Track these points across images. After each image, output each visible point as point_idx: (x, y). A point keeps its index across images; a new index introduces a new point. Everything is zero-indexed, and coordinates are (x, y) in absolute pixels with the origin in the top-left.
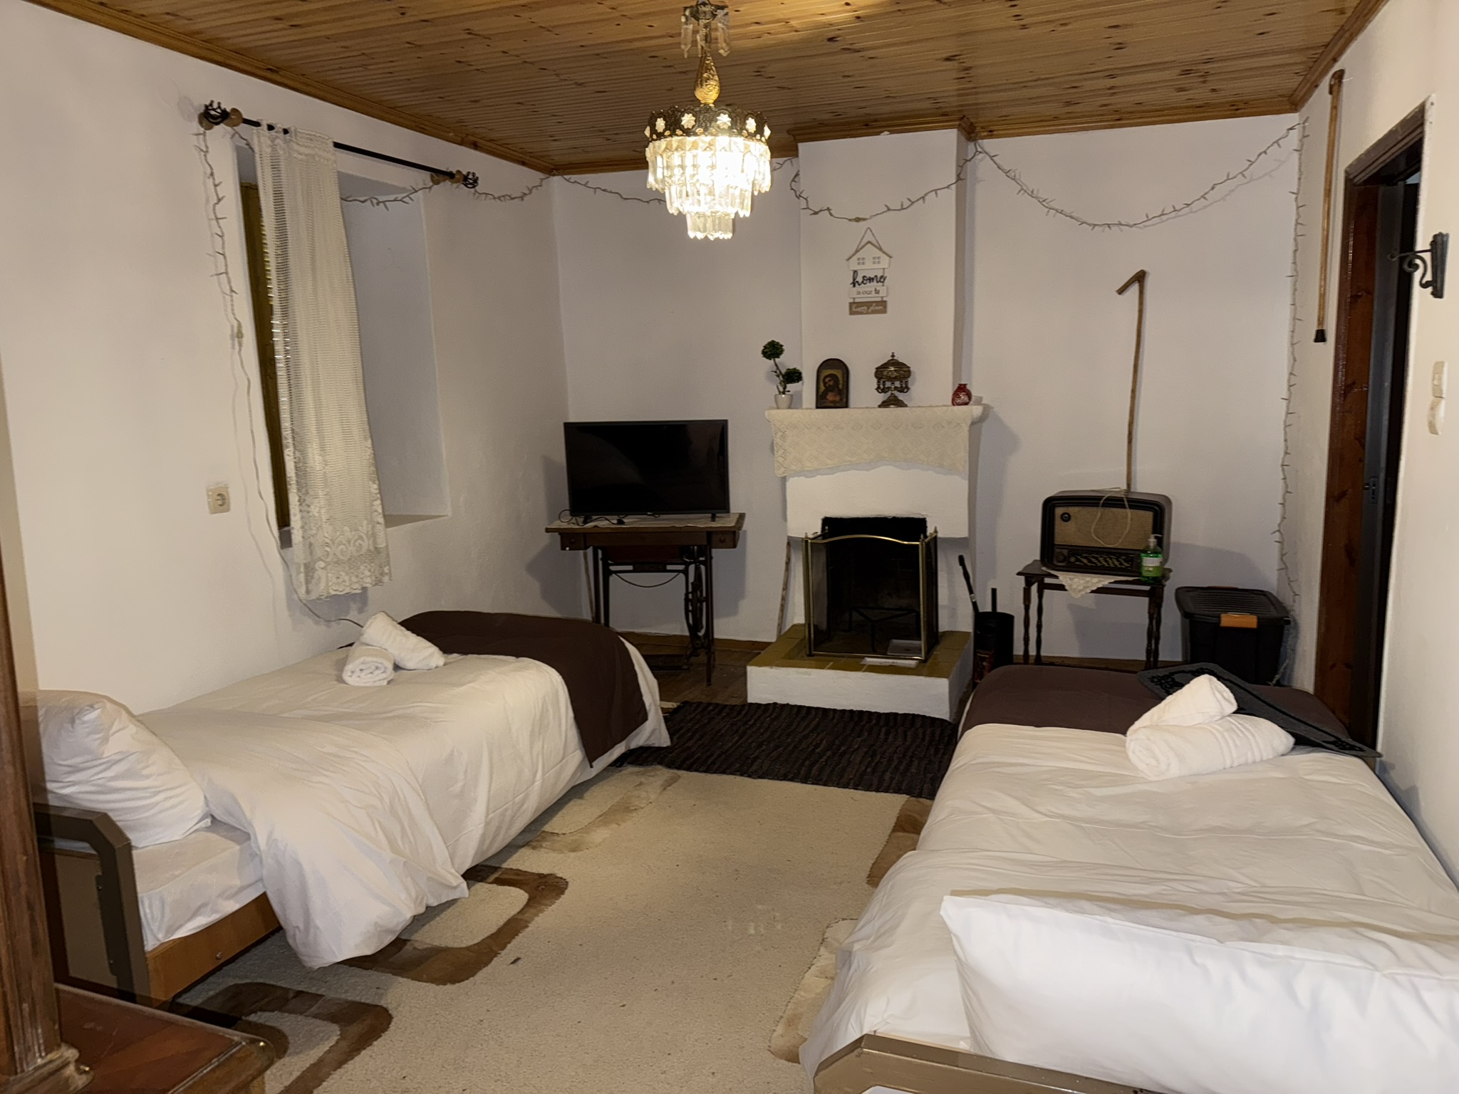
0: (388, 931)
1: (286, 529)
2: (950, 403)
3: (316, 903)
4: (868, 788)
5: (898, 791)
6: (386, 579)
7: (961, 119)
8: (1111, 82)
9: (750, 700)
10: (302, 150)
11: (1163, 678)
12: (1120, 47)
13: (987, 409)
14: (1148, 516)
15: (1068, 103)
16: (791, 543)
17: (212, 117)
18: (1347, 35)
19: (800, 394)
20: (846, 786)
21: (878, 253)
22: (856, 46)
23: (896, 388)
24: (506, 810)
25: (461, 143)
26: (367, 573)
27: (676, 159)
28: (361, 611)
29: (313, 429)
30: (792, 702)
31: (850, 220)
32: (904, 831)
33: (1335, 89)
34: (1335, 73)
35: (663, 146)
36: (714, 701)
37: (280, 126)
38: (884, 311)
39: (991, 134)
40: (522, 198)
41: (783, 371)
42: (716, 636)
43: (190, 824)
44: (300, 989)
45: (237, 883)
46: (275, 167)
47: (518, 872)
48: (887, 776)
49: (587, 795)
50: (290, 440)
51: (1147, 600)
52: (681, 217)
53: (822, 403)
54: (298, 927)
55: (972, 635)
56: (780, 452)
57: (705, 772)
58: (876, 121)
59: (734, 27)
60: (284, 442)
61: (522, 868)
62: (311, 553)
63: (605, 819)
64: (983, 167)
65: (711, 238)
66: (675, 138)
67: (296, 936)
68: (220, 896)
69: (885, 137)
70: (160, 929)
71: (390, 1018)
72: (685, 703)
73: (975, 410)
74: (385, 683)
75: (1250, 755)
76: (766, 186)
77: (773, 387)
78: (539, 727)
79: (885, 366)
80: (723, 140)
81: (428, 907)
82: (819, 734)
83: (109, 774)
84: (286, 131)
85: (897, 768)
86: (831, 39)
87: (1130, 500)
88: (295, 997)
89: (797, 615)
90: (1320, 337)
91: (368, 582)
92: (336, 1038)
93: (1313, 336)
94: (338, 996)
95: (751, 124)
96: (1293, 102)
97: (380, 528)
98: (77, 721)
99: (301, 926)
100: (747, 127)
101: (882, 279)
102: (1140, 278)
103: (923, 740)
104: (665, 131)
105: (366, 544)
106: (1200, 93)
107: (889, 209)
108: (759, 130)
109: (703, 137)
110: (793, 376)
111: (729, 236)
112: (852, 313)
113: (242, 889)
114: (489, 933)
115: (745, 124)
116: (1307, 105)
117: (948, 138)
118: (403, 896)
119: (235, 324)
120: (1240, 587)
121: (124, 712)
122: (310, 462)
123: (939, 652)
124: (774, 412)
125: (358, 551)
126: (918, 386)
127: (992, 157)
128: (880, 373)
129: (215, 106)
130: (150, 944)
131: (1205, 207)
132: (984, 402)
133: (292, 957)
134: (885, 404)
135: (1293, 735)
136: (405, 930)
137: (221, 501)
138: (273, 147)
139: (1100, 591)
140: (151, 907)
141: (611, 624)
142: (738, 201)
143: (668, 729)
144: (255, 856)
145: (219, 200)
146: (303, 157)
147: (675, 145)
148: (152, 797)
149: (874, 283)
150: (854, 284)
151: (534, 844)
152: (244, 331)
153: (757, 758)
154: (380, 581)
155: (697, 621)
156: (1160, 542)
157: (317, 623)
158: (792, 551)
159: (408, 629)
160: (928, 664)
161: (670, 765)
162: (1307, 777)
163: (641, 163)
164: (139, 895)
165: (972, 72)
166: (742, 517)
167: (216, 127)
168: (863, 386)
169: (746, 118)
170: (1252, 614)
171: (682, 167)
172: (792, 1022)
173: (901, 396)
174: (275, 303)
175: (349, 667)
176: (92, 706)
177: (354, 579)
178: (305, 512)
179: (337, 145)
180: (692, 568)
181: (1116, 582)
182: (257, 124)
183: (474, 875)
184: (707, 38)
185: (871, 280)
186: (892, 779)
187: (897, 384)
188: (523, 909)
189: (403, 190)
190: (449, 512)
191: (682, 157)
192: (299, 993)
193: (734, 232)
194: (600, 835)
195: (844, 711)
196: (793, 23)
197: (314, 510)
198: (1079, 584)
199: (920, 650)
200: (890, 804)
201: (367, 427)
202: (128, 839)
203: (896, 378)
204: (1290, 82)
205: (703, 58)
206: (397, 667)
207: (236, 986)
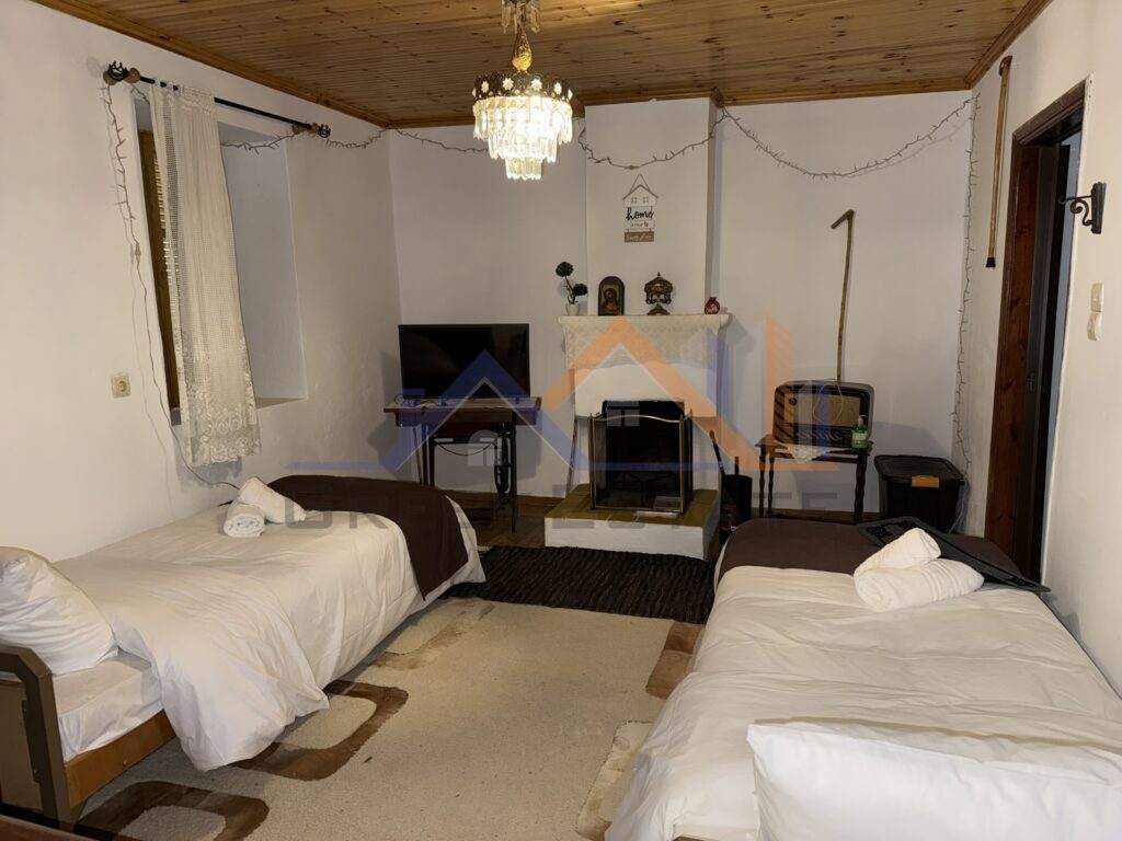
0: (266, 739)
1: (175, 409)
2: (703, 311)
3: (206, 716)
4: (643, 615)
5: (666, 616)
6: (257, 450)
7: (713, 90)
8: (831, 62)
9: (547, 545)
10: (189, 103)
11: (876, 529)
12: (842, 34)
13: (731, 316)
14: (857, 400)
15: (797, 79)
16: (577, 420)
17: (115, 74)
18: (1015, 29)
19: (586, 304)
20: (626, 613)
21: (647, 194)
22: (636, 29)
23: (661, 300)
24: (358, 636)
25: (317, 102)
26: (242, 445)
27: (498, 114)
28: (236, 475)
29: (198, 330)
30: (581, 546)
31: (625, 168)
32: (674, 649)
33: (1005, 70)
34: (1005, 58)
35: (488, 104)
36: (518, 545)
37: (170, 84)
38: (652, 239)
39: (735, 102)
40: (365, 146)
41: (573, 286)
42: (519, 493)
43: (100, 655)
44: (191, 786)
45: (140, 702)
46: (167, 117)
47: (368, 686)
48: (657, 605)
49: (421, 622)
50: (179, 338)
51: (855, 466)
52: (501, 162)
53: (603, 311)
54: (191, 738)
55: (719, 493)
56: (570, 350)
57: (514, 602)
58: (647, 90)
59: (543, 11)
60: (175, 339)
61: (370, 682)
62: (197, 429)
63: (436, 641)
64: (728, 128)
65: (525, 179)
66: (498, 98)
67: (190, 747)
68: (127, 714)
69: (653, 103)
70: (76, 744)
71: (267, 810)
72: (495, 547)
73: (723, 318)
74: (258, 534)
75: (951, 590)
76: (568, 137)
77: (565, 299)
78: (383, 570)
79: (653, 283)
80: (536, 100)
81: (296, 718)
82: (602, 571)
83: (33, 615)
84: (175, 88)
85: (665, 598)
86: (617, 23)
87: (843, 389)
88: (188, 793)
89: (583, 477)
90: (991, 263)
91: (242, 452)
92: (222, 828)
93: (986, 263)
94: (223, 791)
95: (558, 88)
96: (967, 82)
97: (252, 410)
98: (6, 573)
99: (194, 737)
100: (556, 90)
101: (650, 215)
102: (849, 216)
103: (684, 574)
104: (489, 92)
105: (241, 422)
106: (898, 73)
107: (656, 160)
108: (564, 93)
109: (519, 97)
110: (580, 290)
111: (539, 177)
112: (626, 241)
113: (145, 707)
114: (346, 737)
115: (553, 87)
116: (978, 84)
117: (702, 104)
118: (278, 709)
119: (134, 243)
120: (924, 456)
121: (45, 565)
122: (196, 356)
123: (694, 506)
124: (565, 318)
125: (234, 427)
126: (678, 298)
127: (735, 120)
128: (649, 288)
129: (118, 66)
130: (68, 756)
131: (900, 162)
132: (728, 311)
133: (186, 761)
134: (652, 313)
135: (983, 574)
136: (278, 737)
137: (123, 387)
138: (165, 100)
139: (819, 459)
140: (68, 725)
141: (436, 484)
142: (547, 149)
143: (484, 568)
144: (156, 681)
145: (121, 143)
146: (190, 109)
147: (497, 103)
148: (67, 634)
149: (644, 218)
150: (628, 218)
151: (380, 663)
152: (141, 249)
153: (553, 592)
154: (252, 452)
155: (504, 480)
156: (866, 421)
157: (201, 485)
158: (579, 427)
159: (276, 490)
160: (686, 516)
161: (486, 598)
162: (998, 609)
163: (470, 119)
164: (59, 716)
165: (725, 52)
166: (539, 401)
167: (118, 84)
168: (635, 299)
169: (554, 83)
170: (935, 476)
171: (503, 121)
172: (594, 806)
173: (665, 306)
174: (168, 228)
175: (228, 522)
176: (18, 561)
177: (231, 450)
178: (192, 396)
179: (217, 100)
180: (500, 441)
181: (831, 452)
182: (152, 81)
183: (332, 689)
184: (523, 19)
185: (641, 215)
186: (661, 607)
187: (662, 297)
188: (372, 717)
189: (271, 138)
190: (306, 395)
191: (503, 113)
192: (191, 790)
193: (543, 174)
194: (432, 655)
195: (621, 553)
196: (588, 8)
197: (199, 395)
198: (804, 453)
199: (679, 504)
200: (660, 628)
201: (241, 327)
202: (49, 670)
203: (661, 293)
204: (967, 65)
205: (519, 34)
206: (267, 522)
207: (139, 784)
